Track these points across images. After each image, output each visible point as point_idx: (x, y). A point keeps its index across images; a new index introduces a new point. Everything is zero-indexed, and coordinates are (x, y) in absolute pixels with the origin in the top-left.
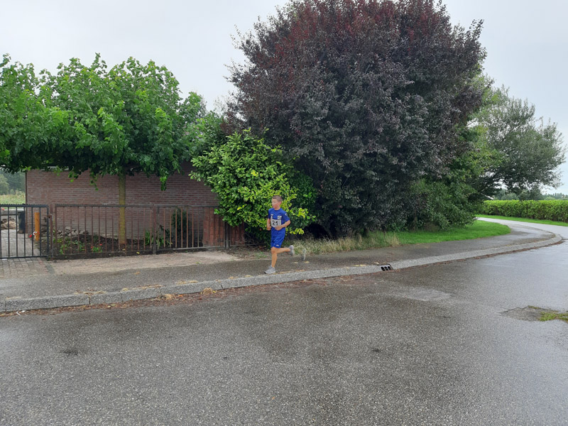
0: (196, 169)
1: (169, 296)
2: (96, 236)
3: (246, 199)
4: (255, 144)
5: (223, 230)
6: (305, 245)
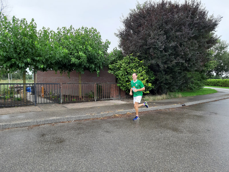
1: (117, 115)
4: (134, 60)
5: (118, 92)
6: (149, 97)
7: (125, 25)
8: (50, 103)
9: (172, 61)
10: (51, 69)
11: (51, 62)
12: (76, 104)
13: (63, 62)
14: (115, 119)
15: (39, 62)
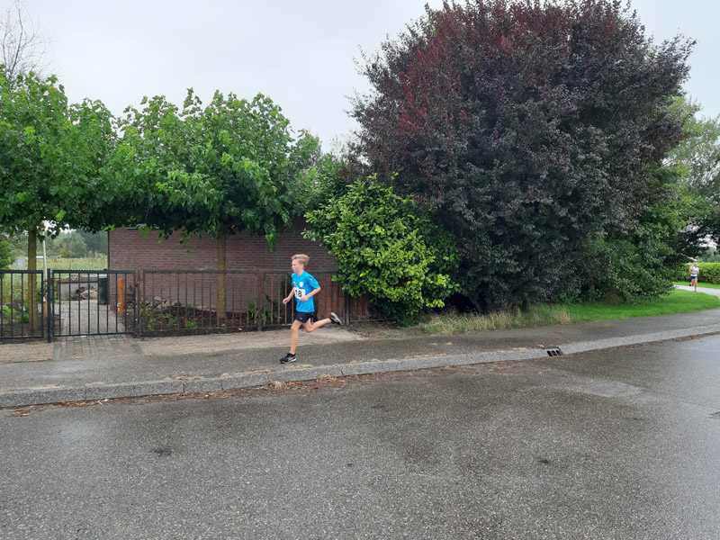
0: (310, 226)
1: (278, 383)
2: (190, 309)
3: (370, 263)
4: (383, 194)
5: (342, 301)
6: (446, 322)
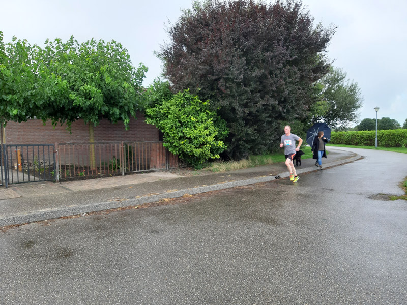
1: (165, 199)
4: (193, 99)
6: (220, 165)
7: (172, 38)
8: (36, 182)
9: (256, 103)
10: (35, 117)
11: (34, 103)
12: (87, 181)
13: (58, 103)
14: (163, 207)
15: (12, 104)
